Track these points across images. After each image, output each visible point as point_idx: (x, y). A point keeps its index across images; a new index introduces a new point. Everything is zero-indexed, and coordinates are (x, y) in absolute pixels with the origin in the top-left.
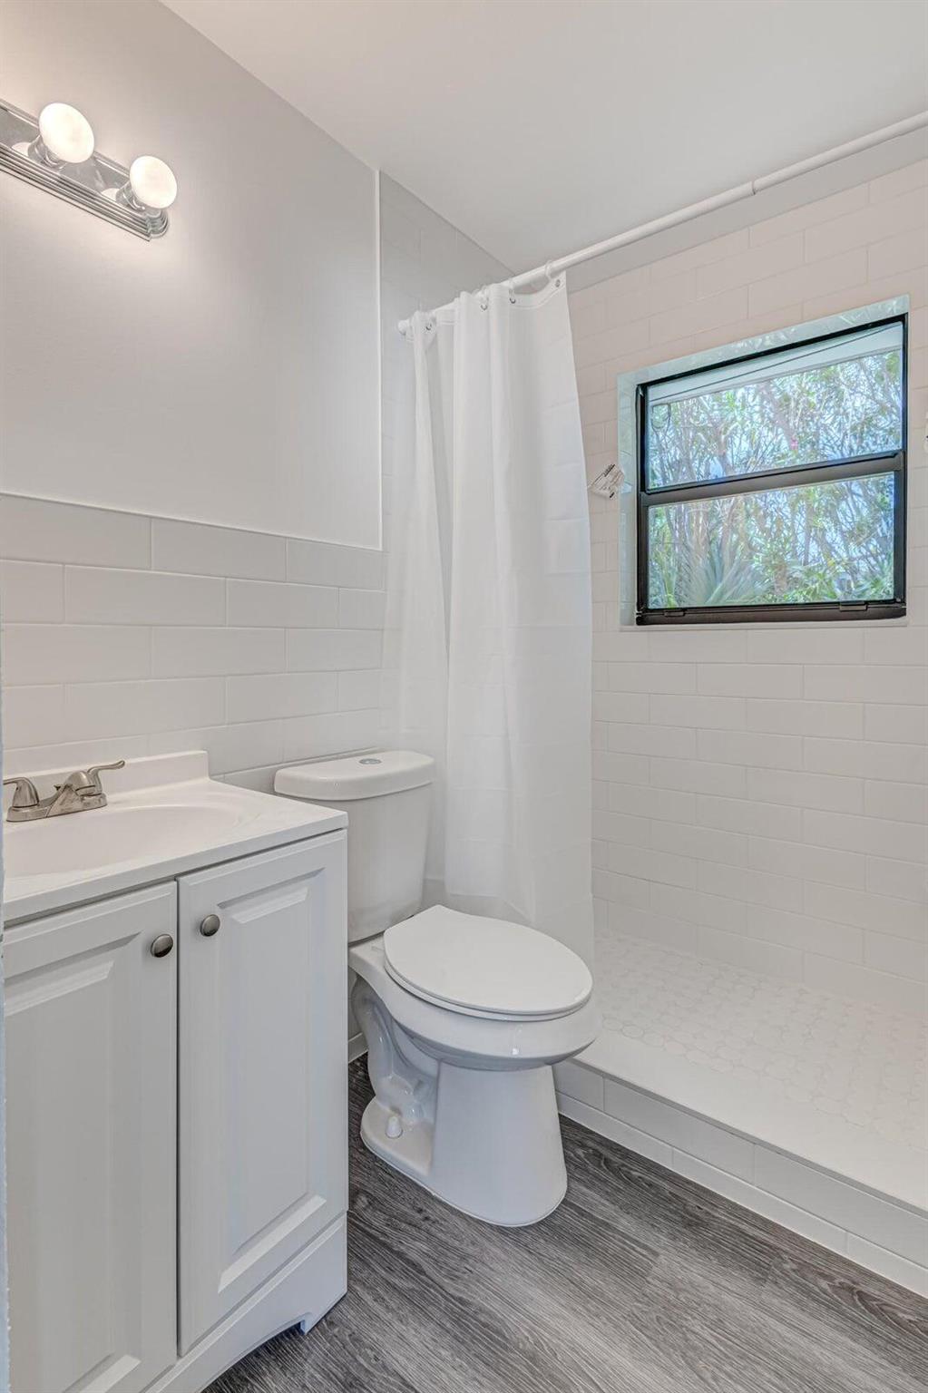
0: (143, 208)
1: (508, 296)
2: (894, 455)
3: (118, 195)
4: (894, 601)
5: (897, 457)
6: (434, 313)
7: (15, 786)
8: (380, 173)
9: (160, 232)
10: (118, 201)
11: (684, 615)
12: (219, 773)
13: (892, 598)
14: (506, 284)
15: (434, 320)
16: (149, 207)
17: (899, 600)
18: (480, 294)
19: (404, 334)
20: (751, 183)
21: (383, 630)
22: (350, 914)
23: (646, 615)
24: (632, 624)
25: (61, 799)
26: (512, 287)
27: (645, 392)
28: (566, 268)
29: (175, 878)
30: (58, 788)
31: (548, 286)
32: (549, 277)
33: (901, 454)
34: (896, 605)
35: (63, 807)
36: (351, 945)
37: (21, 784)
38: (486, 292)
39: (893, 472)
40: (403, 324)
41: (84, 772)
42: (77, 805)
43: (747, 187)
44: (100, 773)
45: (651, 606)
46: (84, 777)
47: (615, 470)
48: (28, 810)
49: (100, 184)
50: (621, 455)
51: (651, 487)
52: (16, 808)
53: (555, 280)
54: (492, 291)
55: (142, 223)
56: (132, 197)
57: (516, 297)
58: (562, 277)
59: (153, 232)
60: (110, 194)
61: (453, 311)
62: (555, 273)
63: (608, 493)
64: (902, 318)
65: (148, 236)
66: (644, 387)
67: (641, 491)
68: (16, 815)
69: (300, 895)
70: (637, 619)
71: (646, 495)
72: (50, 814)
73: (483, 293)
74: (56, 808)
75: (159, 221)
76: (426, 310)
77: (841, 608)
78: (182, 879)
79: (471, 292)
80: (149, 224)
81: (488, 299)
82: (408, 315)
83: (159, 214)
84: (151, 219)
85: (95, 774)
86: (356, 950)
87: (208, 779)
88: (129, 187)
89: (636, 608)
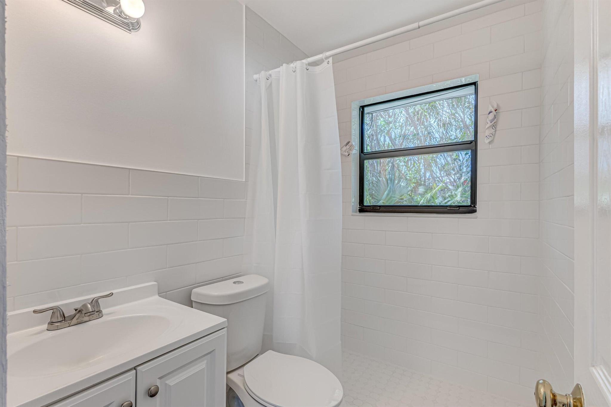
0: (128, 17)
1: (305, 67)
2: (471, 142)
3: (115, 10)
4: (470, 206)
5: (472, 143)
6: (270, 72)
7: (52, 311)
8: (246, 6)
9: (137, 29)
10: (114, 13)
11: (380, 208)
12: (163, 293)
13: (470, 205)
14: (304, 61)
15: (270, 75)
16: (130, 17)
17: (472, 206)
18: (292, 65)
19: (256, 81)
20: (418, 23)
21: (245, 218)
22: (228, 356)
23: (363, 209)
24: (356, 212)
25: (77, 316)
26: (307, 63)
27: (363, 109)
28: (333, 56)
29: (135, 368)
30: (76, 310)
31: (324, 63)
32: (324, 59)
33: (474, 142)
34: (471, 208)
35: (79, 320)
36: (228, 373)
37: (55, 310)
38: (295, 64)
39: (470, 150)
40: (256, 76)
41: (89, 303)
42: (86, 319)
43: (415, 25)
44: (99, 301)
45: (365, 204)
46: (89, 306)
47: (350, 143)
48: (59, 324)
49: (105, 4)
50: (353, 137)
51: (365, 151)
52: (51, 323)
53: (327, 60)
54: (298, 64)
55: (127, 24)
56: (122, 12)
57: (309, 67)
58: (330, 60)
59: (133, 29)
60: (110, 10)
61: (279, 72)
62: (327, 58)
63: (347, 154)
64: (475, 84)
65: (130, 31)
66: (363, 107)
67: (361, 153)
68: (52, 327)
69: (202, 365)
70: (359, 209)
71: (363, 155)
72: (71, 325)
73: (294, 64)
74: (74, 321)
75: (136, 24)
76: (266, 71)
77: (448, 208)
78: (138, 368)
79: (288, 64)
80: (130, 25)
81: (296, 68)
82: (258, 72)
83: (136, 20)
84: (131, 23)
85: (97, 301)
86: (231, 376)
87: (157, 297)
88: (120, 6)
89: (359, 205)
